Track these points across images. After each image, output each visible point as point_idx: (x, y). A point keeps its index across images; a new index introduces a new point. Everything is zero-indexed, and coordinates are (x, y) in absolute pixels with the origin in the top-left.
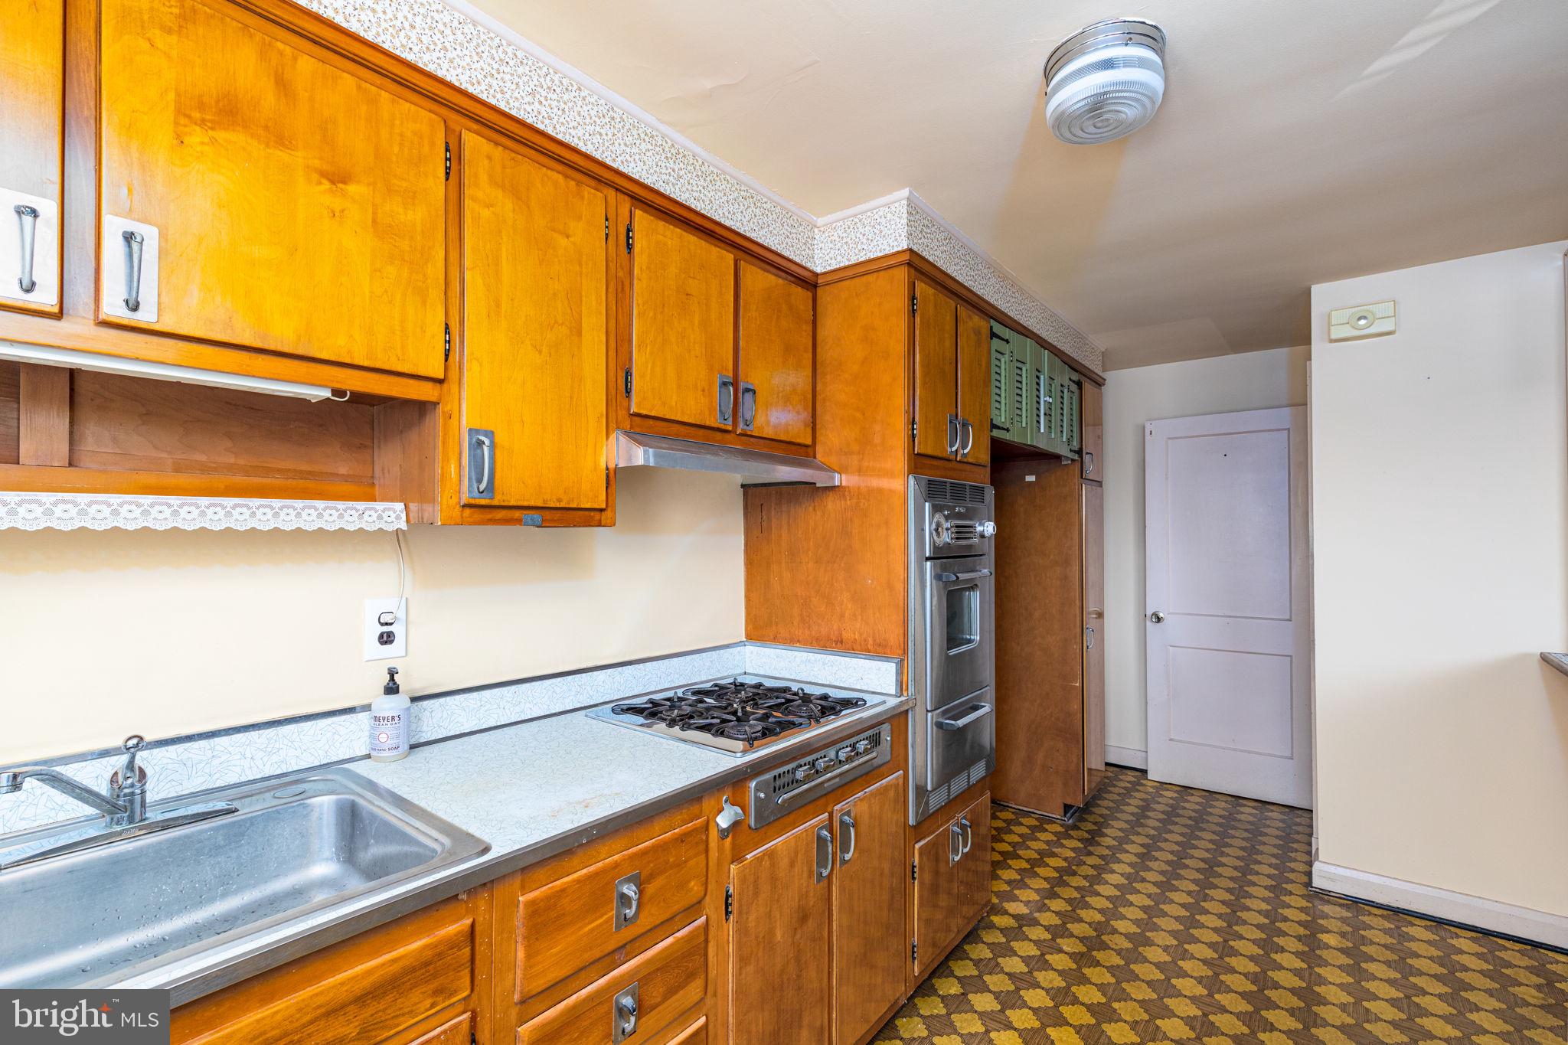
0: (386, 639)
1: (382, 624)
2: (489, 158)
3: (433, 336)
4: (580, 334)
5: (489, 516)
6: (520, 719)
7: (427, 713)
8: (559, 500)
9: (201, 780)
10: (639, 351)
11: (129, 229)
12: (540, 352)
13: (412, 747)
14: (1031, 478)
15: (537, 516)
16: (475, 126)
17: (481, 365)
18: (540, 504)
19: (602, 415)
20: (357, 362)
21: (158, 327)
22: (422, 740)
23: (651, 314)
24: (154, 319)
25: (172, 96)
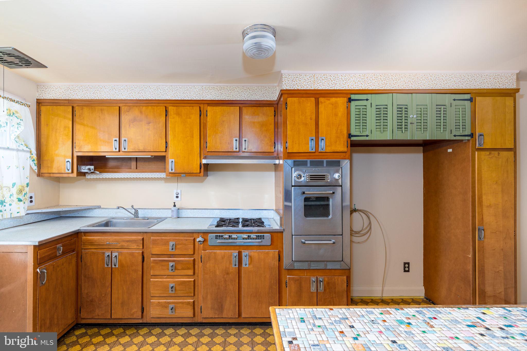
0: (177, 197)
1: (177, 194)
2: (173, 110)
3: (163, 144)
4: (193, 137)
5: (175, 175)
6: (202, 217)
7: (183, 212)
8: (188, 171)
9: (150, 215)
10: (209, 138)
11: (125, 139)
12: (184, 143)
13: (178, 217)
14: (450, 150)
15: (184, 175)
16: (171, 105)
17: (172, 147)
18: (184, 172)
19: (199, 153)
20: (151, 151)
21: (128, 151)
22: (183, 217)
23: (212, 129)
24: (127, 150)
25: (129, 120)
